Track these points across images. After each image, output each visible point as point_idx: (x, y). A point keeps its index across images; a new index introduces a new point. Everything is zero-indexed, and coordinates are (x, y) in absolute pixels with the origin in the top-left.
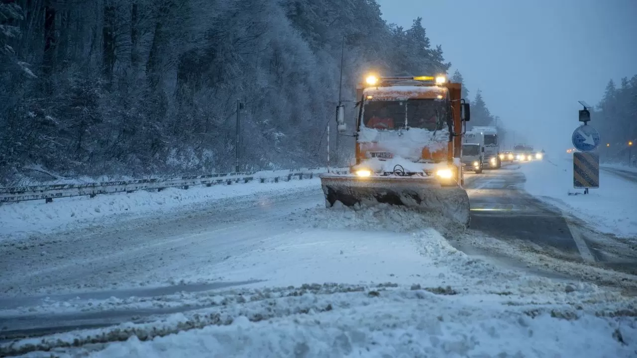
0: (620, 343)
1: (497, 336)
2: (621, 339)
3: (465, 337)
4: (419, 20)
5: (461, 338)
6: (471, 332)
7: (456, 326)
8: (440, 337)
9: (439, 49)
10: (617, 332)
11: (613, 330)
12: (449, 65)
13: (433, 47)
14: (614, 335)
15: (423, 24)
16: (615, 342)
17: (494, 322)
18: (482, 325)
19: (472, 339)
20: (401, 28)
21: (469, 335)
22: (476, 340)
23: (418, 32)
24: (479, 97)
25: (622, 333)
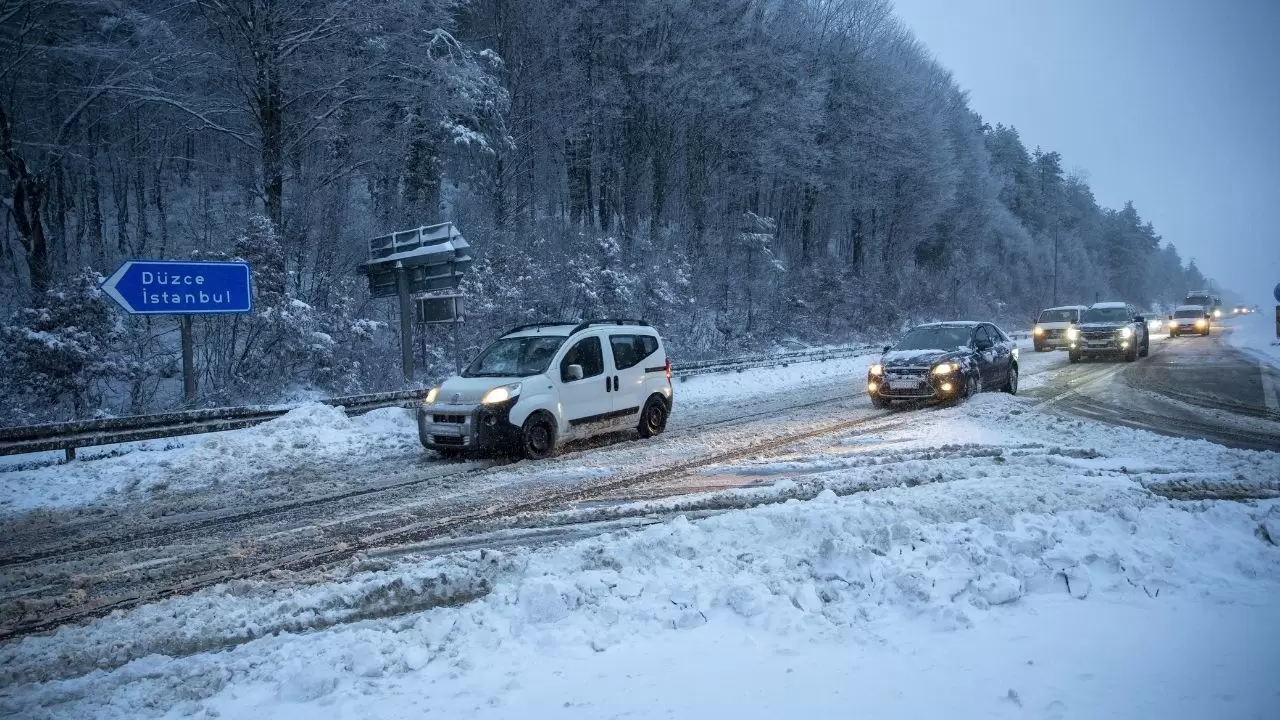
0: (1267, 542)
1: (1088, 533)
2: (1267, 537)
3: (1044, 533)
4: (1130, 203)
5: (1037, 535)
6: (1054, 526)
7: (1034, 519)
8: (1008, 534)
9: (1150, 225)
10: (1262, 527)
11: (1255, 525)
12: (1160, 238)
13: (1144, 223)
14: (1256, 532)
15: (1134, 206)
16: (1258, 543)
17: (1086, 515)
18: (1070, 517)
19: (1053, 535)
20: (1114, 211)
21: (1050, 530)
22: (1058, 538)
23: (1130, 213)
24: (1192, 264)
25: (1269, 528)
